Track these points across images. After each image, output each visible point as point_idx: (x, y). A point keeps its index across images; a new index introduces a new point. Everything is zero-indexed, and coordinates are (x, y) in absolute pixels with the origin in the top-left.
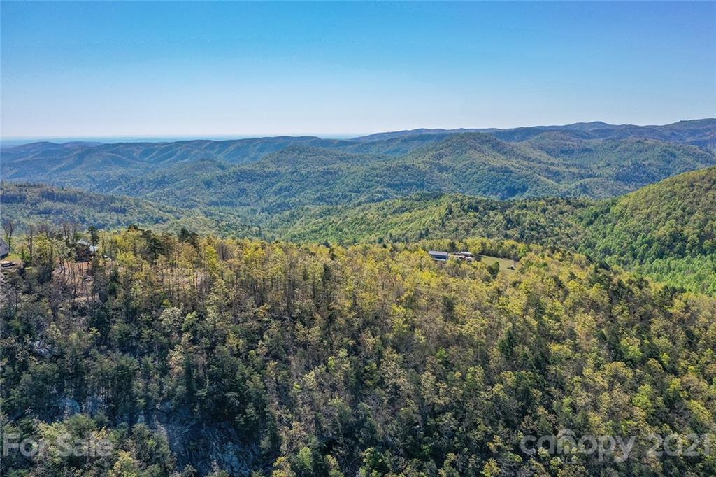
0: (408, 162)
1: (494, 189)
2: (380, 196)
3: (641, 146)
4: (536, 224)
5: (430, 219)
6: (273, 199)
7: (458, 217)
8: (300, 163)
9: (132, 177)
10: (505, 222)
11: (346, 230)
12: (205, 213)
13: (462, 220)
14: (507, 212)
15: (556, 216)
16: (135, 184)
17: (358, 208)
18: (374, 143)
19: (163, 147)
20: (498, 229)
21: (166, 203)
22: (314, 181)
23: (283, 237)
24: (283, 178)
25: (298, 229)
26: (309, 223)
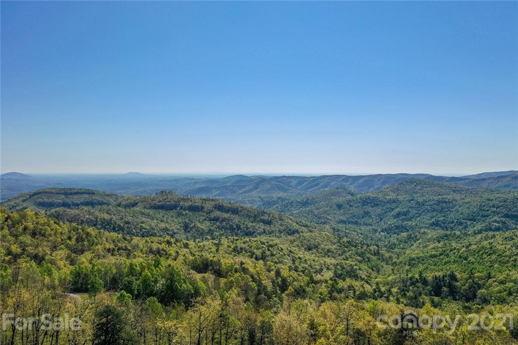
6: (392, 222)
8: (416, 193)
9: (286, 199)
12: (334, 229)
16: (287, 204)
17: (479, 236)
18: (484, 180)
22: (429, 208)
23: (401, 259)
24: (401, 205)
25: (416, 252)
26: (426, 246)
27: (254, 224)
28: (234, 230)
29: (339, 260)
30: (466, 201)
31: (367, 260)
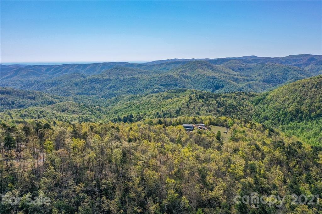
0: (170, 74)
1: (209, 87)
2: (157, 90)
3: (274, 67)
4: (232, 105)
5: (181, 102)
6: (107, 92)
7: (194, 101)
8: (120, 75)
9: (40, 81)
10: (217, 104)
11: (141, 107)
12: (75, 98)
13: (196, 103)
14: (218, 99)
15: (241, 101)
16: (42, 84)
17: (147, 96)
18: (154, 65)
19: (56, 67)
20: (214, 108)
21: (56, 94)
22: (126, 83)
23: (111, 111)
24: (112, 82)
25: (118, 107)
26: (123, 104)
27: (24, 100)
28: (11, 105)
29: (80, 115)
30: (144, 78)
31: (94, 113)
